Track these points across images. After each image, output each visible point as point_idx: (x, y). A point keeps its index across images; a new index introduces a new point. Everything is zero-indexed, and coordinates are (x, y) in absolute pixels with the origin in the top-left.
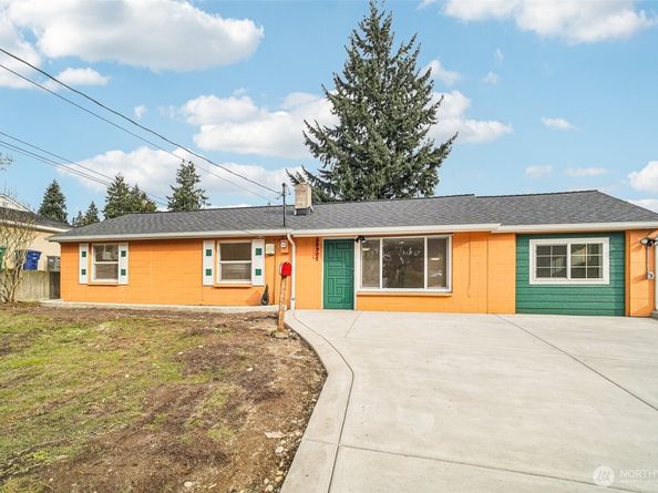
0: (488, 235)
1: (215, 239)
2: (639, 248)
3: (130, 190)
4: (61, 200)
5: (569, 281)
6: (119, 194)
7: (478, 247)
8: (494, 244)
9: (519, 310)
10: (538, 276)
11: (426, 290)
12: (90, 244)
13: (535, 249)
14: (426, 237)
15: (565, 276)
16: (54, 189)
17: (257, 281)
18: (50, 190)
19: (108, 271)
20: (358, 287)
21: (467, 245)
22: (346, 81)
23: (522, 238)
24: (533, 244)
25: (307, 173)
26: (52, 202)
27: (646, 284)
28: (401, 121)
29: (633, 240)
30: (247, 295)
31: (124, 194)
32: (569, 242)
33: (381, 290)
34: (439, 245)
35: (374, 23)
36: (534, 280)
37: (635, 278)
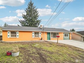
1: (34, 32)
12: (10, 31)
22: (28, 9)
29: (70, 34)
33: (53, 38)
35: (31, 3)
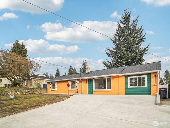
0: (118, 77)
1: (70, 80)
2: (154, 77)
3: (73, 69)
4: (59, 73)
5: (137, 87)
6: (71, 70)
7: (117, 79)
8: (120, 78)
9: (126, 94)
10: (130, 86)
11: (107, 90)
12: (51, 82)
13: (129, 79)
14: (106, 78)
15: (137, 85)
16: (58, 70)
17: (76, 89)
18: (57, 71)
19: (54, 88)
20: (94, 89)
21: (114, 79)
23: (126, 77)
24: (129, 78)
25: (108, 61)
26: (57, 73)
27: (155, 86)
28: (131, 43)
29: (152, 75)
30: (75, 91)
31: (72, 70)
32: (137, 77)
33: (98, 90)
34: (109, 79)
36: (129, 87)
37: (153, 85)
